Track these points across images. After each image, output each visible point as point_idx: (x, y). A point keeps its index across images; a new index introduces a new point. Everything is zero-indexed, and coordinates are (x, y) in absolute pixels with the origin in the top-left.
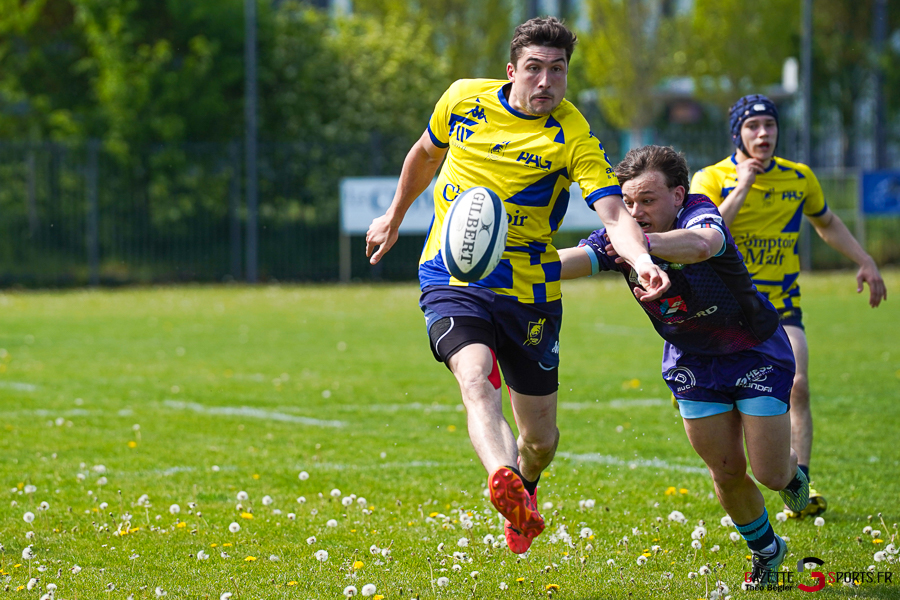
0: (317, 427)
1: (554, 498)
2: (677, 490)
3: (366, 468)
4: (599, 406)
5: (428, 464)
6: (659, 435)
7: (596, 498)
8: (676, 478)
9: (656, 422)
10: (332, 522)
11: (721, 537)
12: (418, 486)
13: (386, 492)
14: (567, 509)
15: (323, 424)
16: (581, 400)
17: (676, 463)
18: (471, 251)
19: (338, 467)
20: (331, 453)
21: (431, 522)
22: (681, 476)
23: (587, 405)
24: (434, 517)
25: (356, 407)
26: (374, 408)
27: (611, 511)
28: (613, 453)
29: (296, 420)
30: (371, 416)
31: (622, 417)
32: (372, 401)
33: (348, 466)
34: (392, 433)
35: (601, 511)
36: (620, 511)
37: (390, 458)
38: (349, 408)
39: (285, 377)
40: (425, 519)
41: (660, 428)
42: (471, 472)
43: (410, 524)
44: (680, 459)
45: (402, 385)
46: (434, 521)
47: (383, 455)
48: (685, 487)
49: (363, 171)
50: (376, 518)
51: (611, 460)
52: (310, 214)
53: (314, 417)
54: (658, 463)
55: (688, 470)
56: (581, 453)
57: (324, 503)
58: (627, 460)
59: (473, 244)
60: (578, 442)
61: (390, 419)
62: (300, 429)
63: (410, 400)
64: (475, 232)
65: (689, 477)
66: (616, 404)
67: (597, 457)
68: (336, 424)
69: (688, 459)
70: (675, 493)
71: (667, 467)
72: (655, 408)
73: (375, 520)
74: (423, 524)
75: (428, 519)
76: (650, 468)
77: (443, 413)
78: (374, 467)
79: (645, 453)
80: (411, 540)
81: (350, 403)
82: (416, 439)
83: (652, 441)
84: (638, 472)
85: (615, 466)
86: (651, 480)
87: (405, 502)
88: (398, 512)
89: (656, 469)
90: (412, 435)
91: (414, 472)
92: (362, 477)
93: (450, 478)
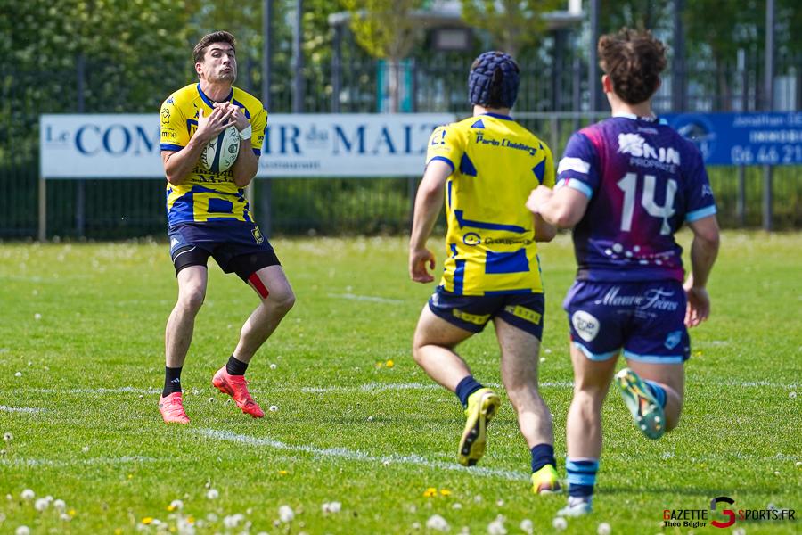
1: (292, 501)
2: (438, 491)
3: (62, 464)
7: (342, 501)
8: (437, 477)
10: (21, 531)
12: (128, 486)
13: (90, 493)
14: (307, 514)
17: (436, 458)
19: (31, 462)
20: (22, 446)
21: (143, 530)
22: (443, 474)
23: (333, 389)
24: (148, 524)
25: (53, 391)
27: (359, 517)
28: (361, 448)
30: (72, 402)
32: (75, 383)
33: (42, 462)
34: (96, 422)
35: (348, 516)
36: (371, 517)
38: (44, 392)
40: (136, 525)
42: (192, 470)
43: (118, 532)
44: (441, 454)
45: (110, 364)
47: (85, 449)
48: (447, 487)
49: (64, 108)
50: (78, 525)
51: (360, 455)
54: (416, 459)
55: (451, 467)
56: (327, 446)
57: (13, 506)
58: (378, 455)
65: (451, 475)
68: (29, 411)
69: (451, 454)
70: (435, 494)
71: (427, 463)
73: (75, 528)
75: (140, 526)
76: (405, 465)
78: (74, 463)
79: (400, 447)
84: (392, 470)
85: (364, 463)
86: (408, 478)
87: (112, 506)
88: (104, 518)
89: (414, 466)
90: (123, 425)
91: (123, 469)
92: (60, 475)
93: (166, 476)
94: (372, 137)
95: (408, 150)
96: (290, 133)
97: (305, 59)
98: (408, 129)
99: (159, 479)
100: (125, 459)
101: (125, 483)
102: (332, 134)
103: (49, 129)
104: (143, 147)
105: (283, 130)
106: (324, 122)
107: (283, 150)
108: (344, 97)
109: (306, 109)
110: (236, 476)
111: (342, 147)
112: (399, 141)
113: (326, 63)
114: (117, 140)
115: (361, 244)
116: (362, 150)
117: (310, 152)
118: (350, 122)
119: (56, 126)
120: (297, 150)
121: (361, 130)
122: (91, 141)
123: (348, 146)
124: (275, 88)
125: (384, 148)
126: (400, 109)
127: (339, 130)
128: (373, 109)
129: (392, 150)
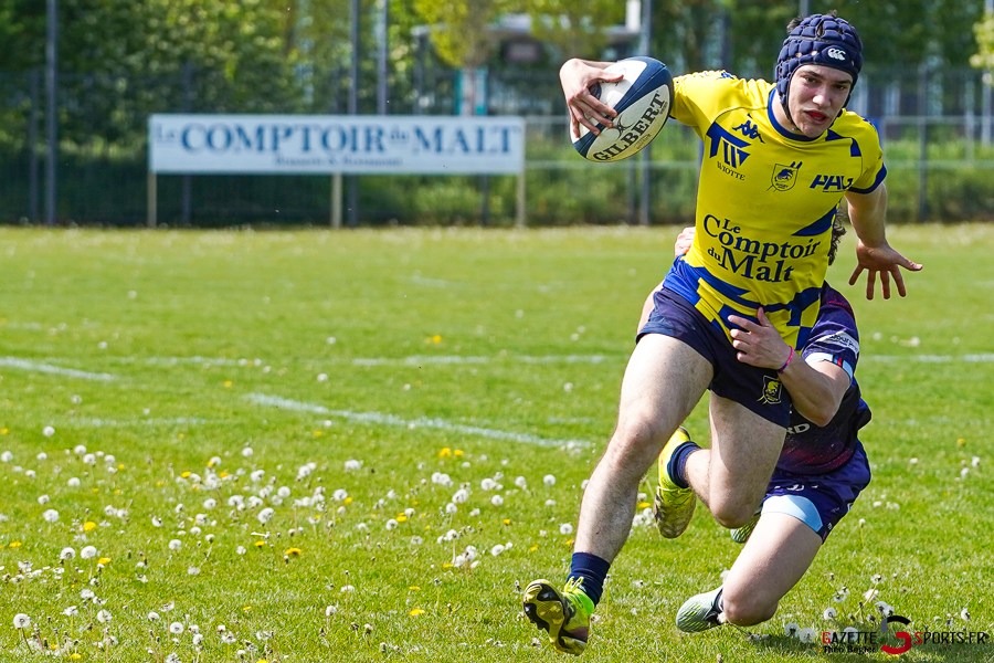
0: (84, 381)
1: (319, 459)
2: (452, 451)
3: (124, 424)
4: (392, 363)
5: (194, 422)
6: (448, 393)
7: (364, 459)
8: (454, 439)
9: (450, 380)
10: (74, 481)
11: (485, 501)
12: (177, 444)
13: (142, 449)
14: (331, 471)
15: (90, 376)
16: (376, 356)
17: (458, 423)
18: (649, 110)
19: (97, 422)
20: (92, 408)
21: (181, 483)
22: (461, 436)
23: (382, 361)
24: (187, 478)
25: (132, 359)
26: (152, 361)
27: (377, 473)
28: (394, 412)
29: (64, 372)
30: (147, 369)
31: (416, 374)
32: (151, 352)
33: (107, 422)
34: (162, 388)
35: (366, 472)
36: (386, 473)
37: (155, 414)
38: (123, 360)
39: (63, 326)
40: (175, 478)
41: (451, 386)
42: (238, 431)
43: (159, 483)
44: (463, 419)
45: (189, 337)
46: (185, 481)
47: (147, 411)
48: (462, 449)
49: (172, 108)
50: (124, 477)
51: (391, 419)
52: (114, 151)
53: (83, 369)
54: (440, 423)
55: (470, 430)
56: (362, 411)
57: (70, 461)
58: (408, 419)
59: (645, 116)
60: (361, 400)
61: (165, 372)
62: (64, 381)
63: (192, 353)
64: (635, 128)
65: (468, 438)
66: (412, 361)
67: (378, 417)
68: (106, 377)
69: (472, 420)
70: (449, 454)
71: (449, 427)
72: (453, 365)
73: (121, 479)
74: (173, 484)
75: (179, 479)
76: (429, 428)
77: (223, 367)
78: (134, 423)
79: (429, 412)
80: (155, 500)
81: (126, 356)
82: (188, 394)
83: (438, 401)
84: (417, 432)
85: (393, 426)
86: (428, 440)
87: (160, 461)
88: (149, 471)
89: (436, 430)
90: (184, 390)
91: (176, 429)
92: (119, 434)
93: (213, 436)
94: (448, 138)
95: (480, 148)
96: (374, 134)
97: (390, 66)
98: (480, 132)
99: (207, 438)
100: (180, 420)
101: (174, 441)
102: (412, 136)
103: (160, 129)
104: (242, 146)
105: (368, 131)
106: (405, 124)
107: (368, 148)
108: (426, 101)
109: (391, 111)
110: (275, 436)
111: (421, 147)
112: (472, 141)
113: (410, 72)
114: (219, 139)
115: (437, 234)
116: (439, 149)
117: (392, 151)
118: (428, 124)
119: (164, 125)
120: (381, 148)
121: (438, 133)
122: (196, 139)
123: (426, 144)
124: (364, 93)
125: (458, 148)
126: (474, 113)
127: (419, 132)
128: (453, 111)
129: (466, 149)
